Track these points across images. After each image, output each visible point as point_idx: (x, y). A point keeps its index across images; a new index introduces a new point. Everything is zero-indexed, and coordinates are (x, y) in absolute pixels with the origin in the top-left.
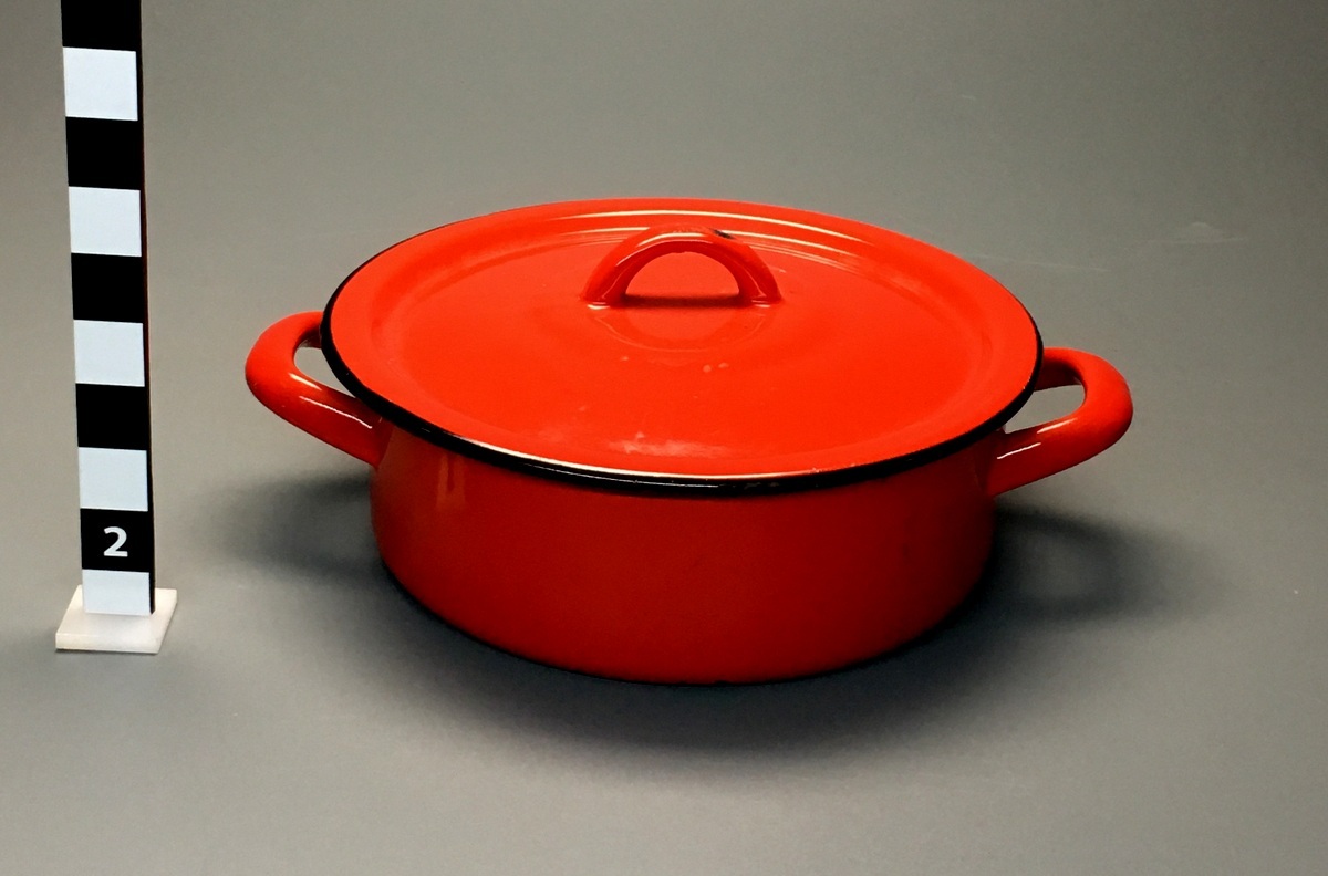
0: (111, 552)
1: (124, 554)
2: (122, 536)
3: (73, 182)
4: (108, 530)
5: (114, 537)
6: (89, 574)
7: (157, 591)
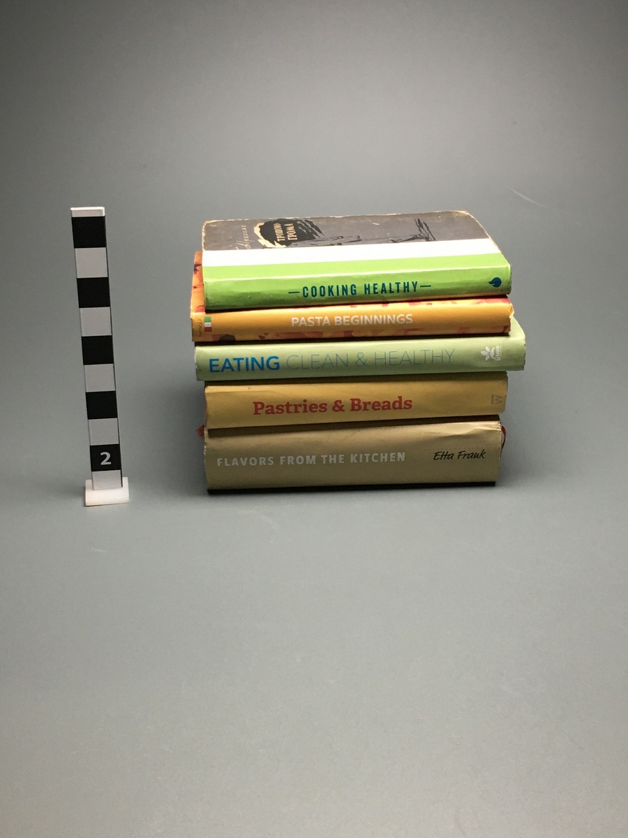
0: (104, 463)
1: (110, 463)
2: (108, 455)
3: (81, 306)
4: (102, 454)
5: (105, 456)
6: (95, 473)
7: (123, 478)
